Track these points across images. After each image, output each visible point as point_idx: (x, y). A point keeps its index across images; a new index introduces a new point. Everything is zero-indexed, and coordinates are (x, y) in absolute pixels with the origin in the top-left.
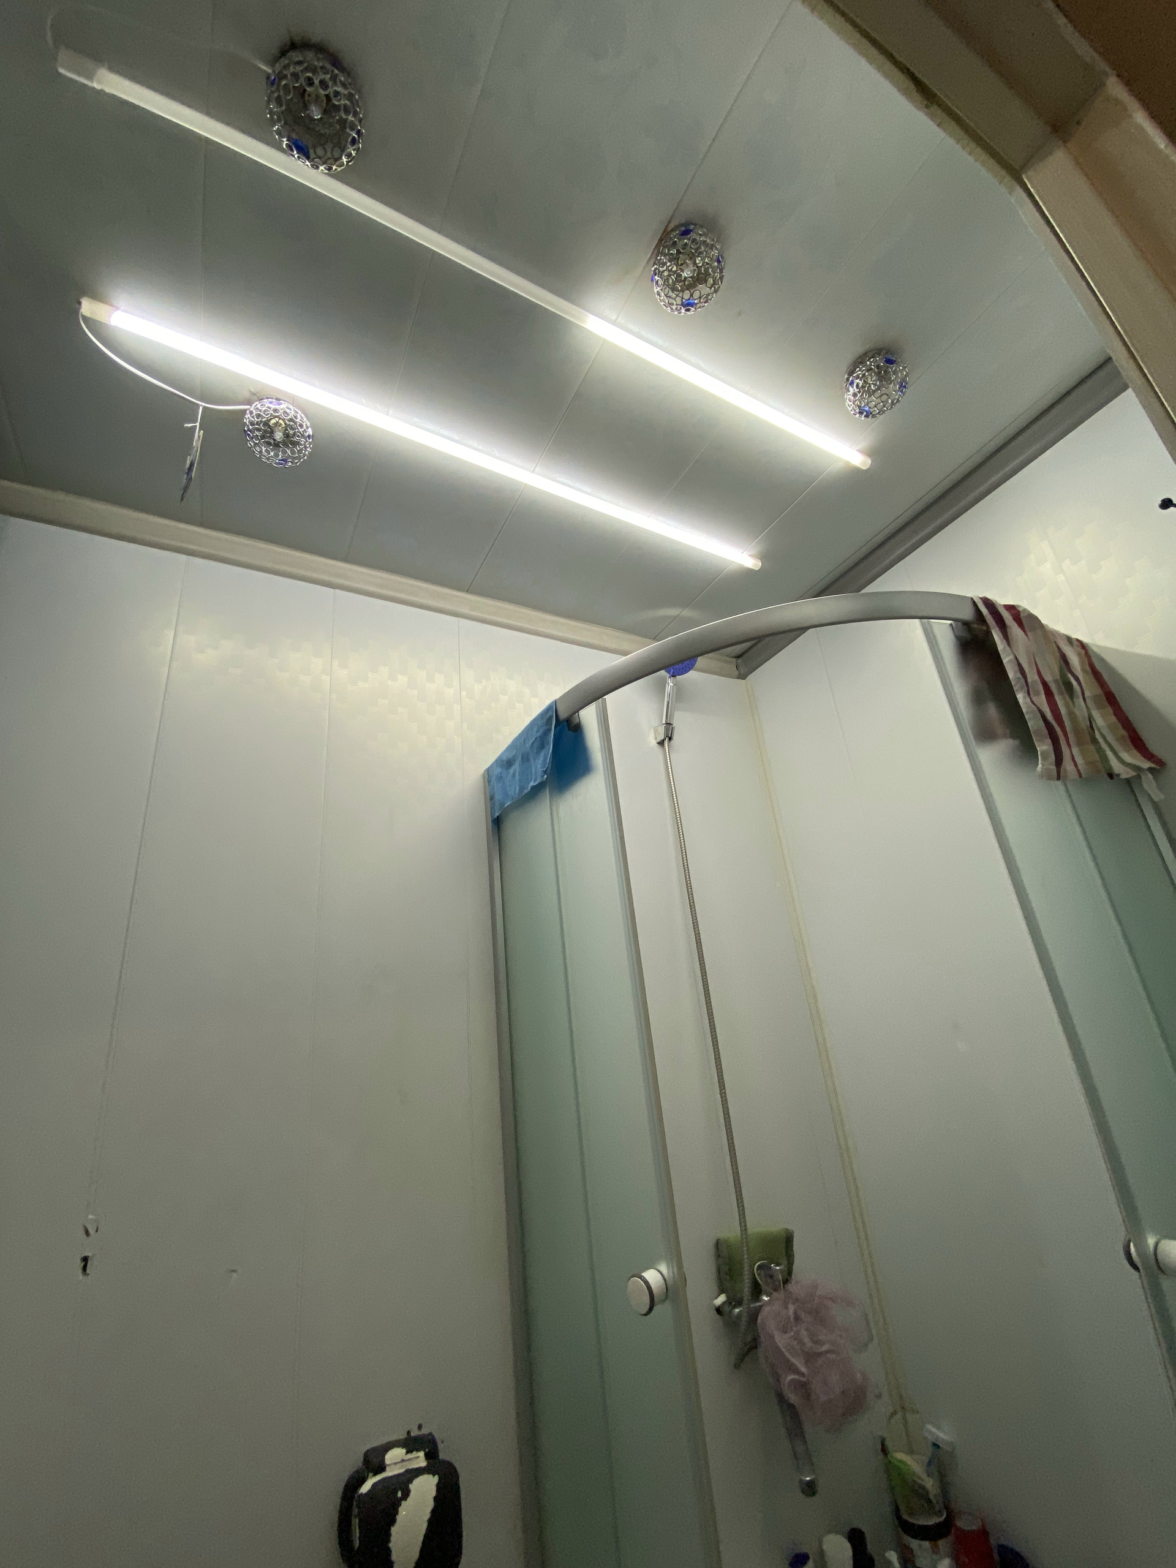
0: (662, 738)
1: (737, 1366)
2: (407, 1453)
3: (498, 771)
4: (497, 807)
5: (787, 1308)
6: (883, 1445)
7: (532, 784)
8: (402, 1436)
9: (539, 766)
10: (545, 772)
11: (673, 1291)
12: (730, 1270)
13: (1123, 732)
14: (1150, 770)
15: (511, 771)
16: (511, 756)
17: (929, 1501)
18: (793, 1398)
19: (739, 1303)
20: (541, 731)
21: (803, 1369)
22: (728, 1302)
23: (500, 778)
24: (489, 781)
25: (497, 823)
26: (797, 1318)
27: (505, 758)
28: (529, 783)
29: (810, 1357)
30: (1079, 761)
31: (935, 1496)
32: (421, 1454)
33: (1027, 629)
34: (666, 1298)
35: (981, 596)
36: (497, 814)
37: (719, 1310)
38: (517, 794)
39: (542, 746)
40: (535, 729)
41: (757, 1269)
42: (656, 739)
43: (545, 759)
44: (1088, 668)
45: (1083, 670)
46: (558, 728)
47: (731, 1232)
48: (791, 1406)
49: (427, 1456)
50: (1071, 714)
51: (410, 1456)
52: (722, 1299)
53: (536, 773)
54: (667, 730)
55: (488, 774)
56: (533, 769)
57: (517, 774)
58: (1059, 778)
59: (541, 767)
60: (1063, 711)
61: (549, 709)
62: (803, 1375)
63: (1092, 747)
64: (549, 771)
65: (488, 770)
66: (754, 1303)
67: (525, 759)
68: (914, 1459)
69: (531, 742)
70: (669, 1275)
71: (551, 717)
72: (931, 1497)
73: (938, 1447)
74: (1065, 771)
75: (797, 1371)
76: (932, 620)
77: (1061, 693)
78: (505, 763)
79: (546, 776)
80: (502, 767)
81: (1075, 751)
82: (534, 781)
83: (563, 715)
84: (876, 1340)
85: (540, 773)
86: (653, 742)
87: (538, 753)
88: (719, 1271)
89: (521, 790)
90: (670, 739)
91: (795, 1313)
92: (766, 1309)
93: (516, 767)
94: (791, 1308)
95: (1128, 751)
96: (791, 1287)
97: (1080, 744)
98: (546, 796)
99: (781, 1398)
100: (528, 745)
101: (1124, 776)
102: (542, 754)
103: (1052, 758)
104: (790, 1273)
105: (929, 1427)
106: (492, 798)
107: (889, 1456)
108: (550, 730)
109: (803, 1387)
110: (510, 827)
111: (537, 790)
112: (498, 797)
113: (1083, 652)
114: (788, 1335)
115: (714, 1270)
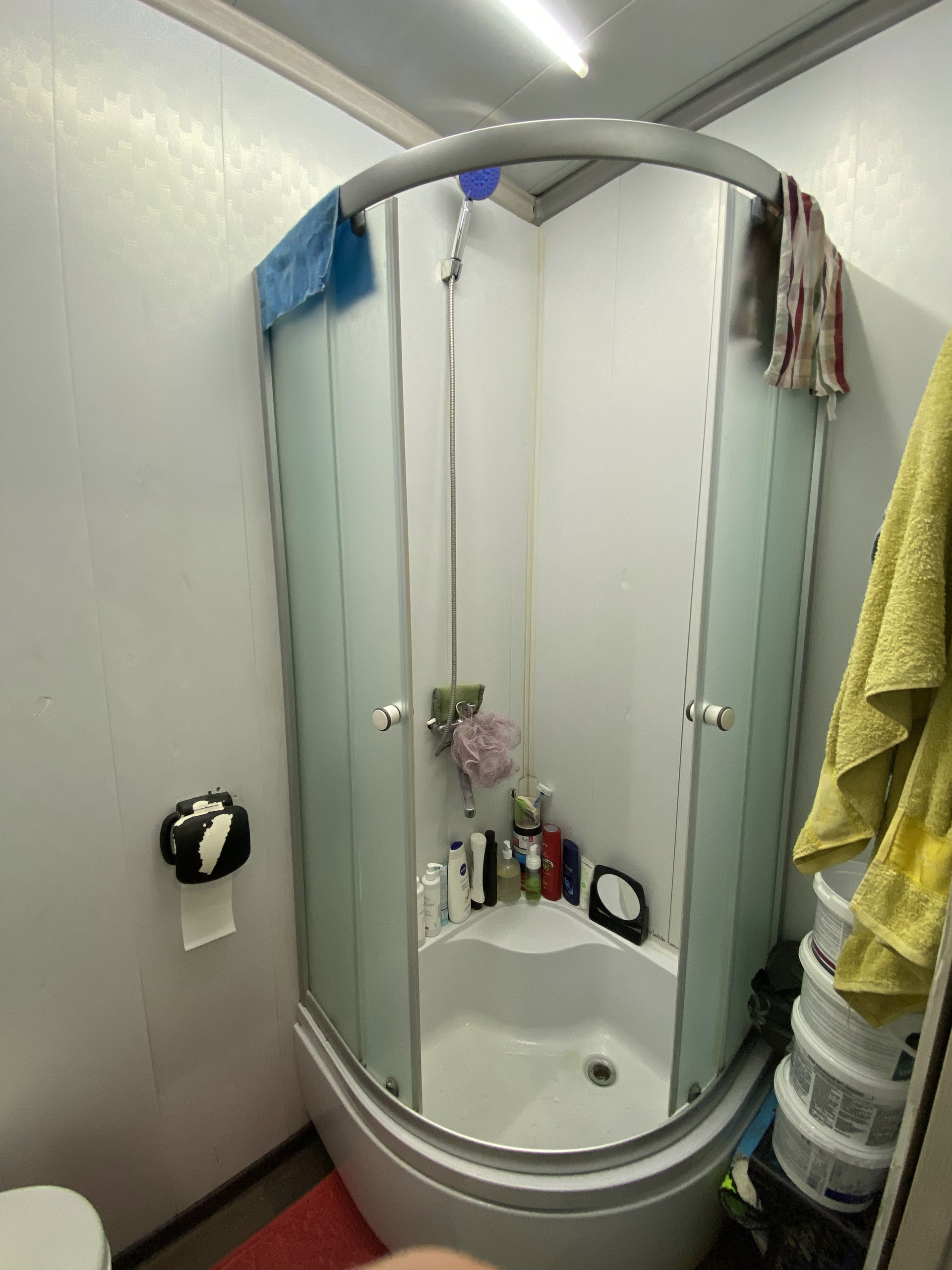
0: (449, 274)
1: (437, 755)
2: (209, 803)
3: (269, 271)
4: (269, 315)
5: (473, 726)
6: (513, 792)
7: (308, 293)
8: (206, 793)
9: (317, 272)
10: (323, 280)
11: (404, 719)
12: (441, 705)
13: (834, 355)
14: (838, 393)
15: (285, 274)
16: (284, 254)
17: (533, 819)
18: (469, 771)
19: (444, 722)
20: (321, 226)
21: (478, 757)
22: (437, 723)
23: (272, 281)
24: (259, 283)
25: (269, 335)
26: (478, 731)
27: (277, 255)
28: (304, 293)
29: (482, 751)
30: (796, 373)
31: (536, 816)
32: (220, 803)
33: (810, 228)
34: (399, 721)
35: (789, 174)
36: (268, 325)
37: (430, 727)
38: (291, 304)
39: (321, 247)
40: (314, 223)
41: (458, 706)
42: (442, 275)
43: (324, 264)
44: (835, 287)
45: (832, 288)
46: (340, 227)
47: (445, 684)
48: (467, 775)
49: (224, 805)
50: (809, 326)
51: (211, 805)
52: (433, 720)
53: (313, 280)
54: (454, 266)
55: (258, 274)
56: (310, 274)
57: (291, 278)
58: (777, 385)
59: (319, 274)
60: (804, 321)
61: (331, 197)
62: (477, 760)
63: (809, 362)
64: (327, 280)
65: (258, 269)
66: (453, 723)
67: (301, 261)
68: (529, 800)
69: (309, 239)
70: (402, 709)
71: (333, 209)
72: (534, 816)
73: (543, 794)
74: (784, 380)
75: (473, 757)
76: (739, 189)
77: (809, 304)
78: (277, 261)
79: (324, 286)
80: (273, 267)
81: (798, 362)
82: (312, 290)
83: (347, 211)
84: (522, 744)
85: (317, 281)
86: (439, 278)
87: (316, 255)
88: (433, 705)
89: (296, 298)
90: (456, 278)
91: (478, 728)
92: (460, 727)
93: (291, 268)
94: (476, 726)
95: (829, 373)
96: (478, 716)
97: (803, 357)
98: (323, 309)
99: (461, 771)
100: (306, 241)
101: (818, 395)
102: (321, 257)
103: (780, 365)
104: (478, 708)
105: (541, 785)
106: (263, 305)
107: (515, 797)
108: (330, 226)
109: (475, 766)
110: (285, 341)
111: (314, 302)
112: (270, 303)
113: (838, 268)
114: (471, 740)
115: (430, 707)
